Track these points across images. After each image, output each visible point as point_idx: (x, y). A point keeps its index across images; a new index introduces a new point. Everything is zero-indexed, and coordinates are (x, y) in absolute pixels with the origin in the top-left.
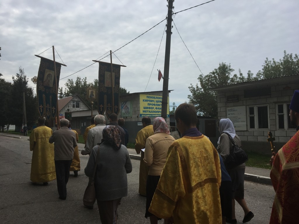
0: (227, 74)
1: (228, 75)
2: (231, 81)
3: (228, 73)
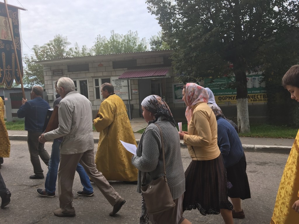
0: (62, 48)
1: (63, 48)
2: (67, 54)
3: (64, 46)
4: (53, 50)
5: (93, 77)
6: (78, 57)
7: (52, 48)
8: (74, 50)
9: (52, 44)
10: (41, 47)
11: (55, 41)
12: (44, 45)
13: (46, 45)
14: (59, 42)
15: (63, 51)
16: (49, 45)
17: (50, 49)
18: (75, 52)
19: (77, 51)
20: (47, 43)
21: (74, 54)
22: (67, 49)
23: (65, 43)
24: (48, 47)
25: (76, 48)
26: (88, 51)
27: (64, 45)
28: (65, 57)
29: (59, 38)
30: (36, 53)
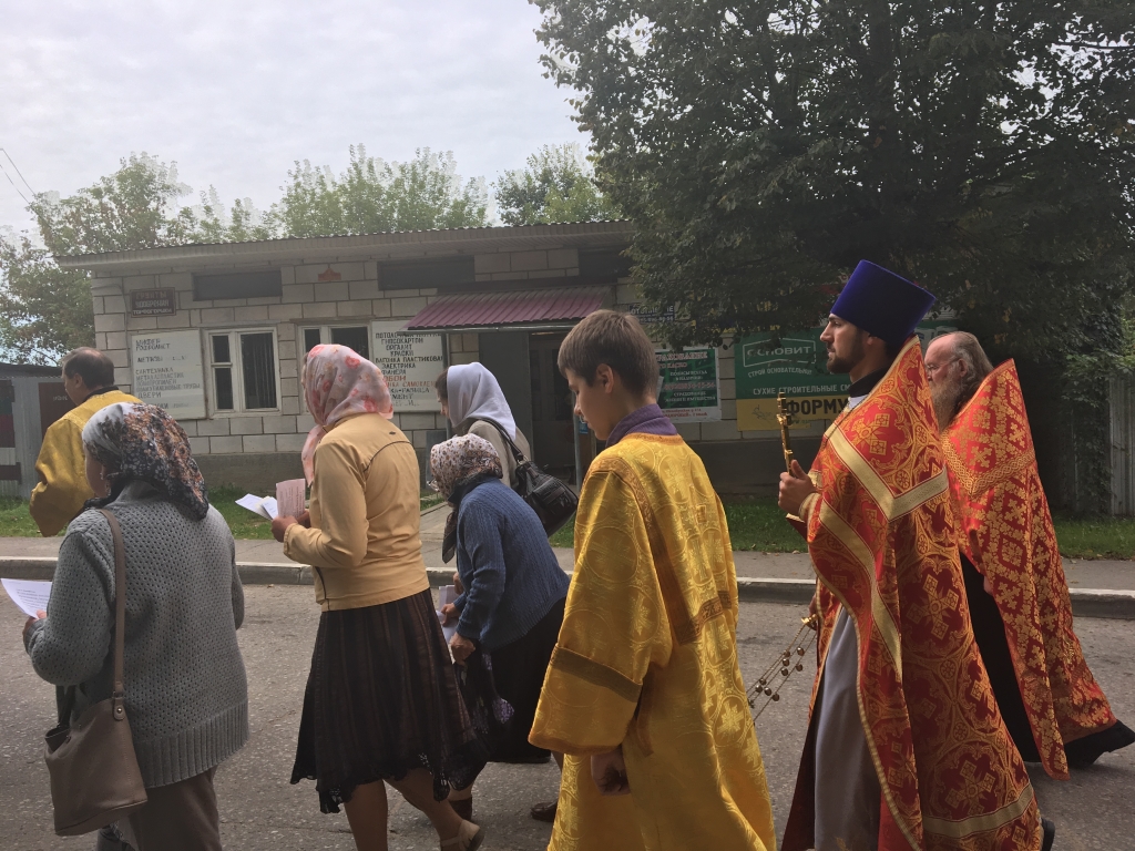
0: (153, 205)
1: (157, 209)
2: (170, 231)
3: (159, 199)
4: (116, 213)
5: (296, 322)
6: (216, 246)
7: (113, 205)
8: (200, 215)
9: (109, 190)
10: (67, 202)
11: (122, 178)
12: (78, 195)
13: (85, 195)
14: (138, 184)
15: (155, 218)
16: (97, 193)
17: (104, 209)
18: (205, 225)
19: (210, 221)
20: (90, 187)
21: (198, 229)
22: (171, 212)
23: (166, 188)
24: (96, 202)
25: (208, 210)
26: (255, 222)
27: (160, 194)
28: (160, 241)
29: (140, 167)
30: (45, 225)
